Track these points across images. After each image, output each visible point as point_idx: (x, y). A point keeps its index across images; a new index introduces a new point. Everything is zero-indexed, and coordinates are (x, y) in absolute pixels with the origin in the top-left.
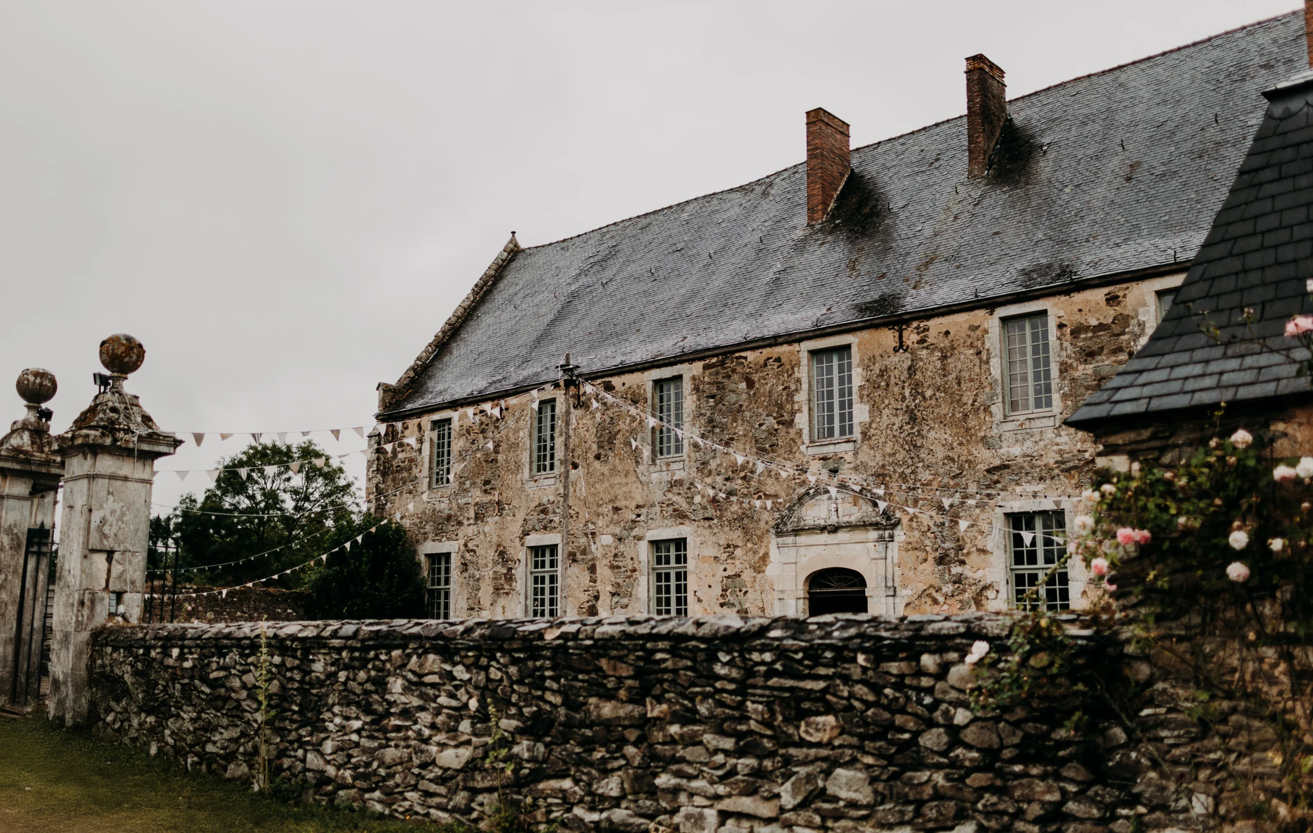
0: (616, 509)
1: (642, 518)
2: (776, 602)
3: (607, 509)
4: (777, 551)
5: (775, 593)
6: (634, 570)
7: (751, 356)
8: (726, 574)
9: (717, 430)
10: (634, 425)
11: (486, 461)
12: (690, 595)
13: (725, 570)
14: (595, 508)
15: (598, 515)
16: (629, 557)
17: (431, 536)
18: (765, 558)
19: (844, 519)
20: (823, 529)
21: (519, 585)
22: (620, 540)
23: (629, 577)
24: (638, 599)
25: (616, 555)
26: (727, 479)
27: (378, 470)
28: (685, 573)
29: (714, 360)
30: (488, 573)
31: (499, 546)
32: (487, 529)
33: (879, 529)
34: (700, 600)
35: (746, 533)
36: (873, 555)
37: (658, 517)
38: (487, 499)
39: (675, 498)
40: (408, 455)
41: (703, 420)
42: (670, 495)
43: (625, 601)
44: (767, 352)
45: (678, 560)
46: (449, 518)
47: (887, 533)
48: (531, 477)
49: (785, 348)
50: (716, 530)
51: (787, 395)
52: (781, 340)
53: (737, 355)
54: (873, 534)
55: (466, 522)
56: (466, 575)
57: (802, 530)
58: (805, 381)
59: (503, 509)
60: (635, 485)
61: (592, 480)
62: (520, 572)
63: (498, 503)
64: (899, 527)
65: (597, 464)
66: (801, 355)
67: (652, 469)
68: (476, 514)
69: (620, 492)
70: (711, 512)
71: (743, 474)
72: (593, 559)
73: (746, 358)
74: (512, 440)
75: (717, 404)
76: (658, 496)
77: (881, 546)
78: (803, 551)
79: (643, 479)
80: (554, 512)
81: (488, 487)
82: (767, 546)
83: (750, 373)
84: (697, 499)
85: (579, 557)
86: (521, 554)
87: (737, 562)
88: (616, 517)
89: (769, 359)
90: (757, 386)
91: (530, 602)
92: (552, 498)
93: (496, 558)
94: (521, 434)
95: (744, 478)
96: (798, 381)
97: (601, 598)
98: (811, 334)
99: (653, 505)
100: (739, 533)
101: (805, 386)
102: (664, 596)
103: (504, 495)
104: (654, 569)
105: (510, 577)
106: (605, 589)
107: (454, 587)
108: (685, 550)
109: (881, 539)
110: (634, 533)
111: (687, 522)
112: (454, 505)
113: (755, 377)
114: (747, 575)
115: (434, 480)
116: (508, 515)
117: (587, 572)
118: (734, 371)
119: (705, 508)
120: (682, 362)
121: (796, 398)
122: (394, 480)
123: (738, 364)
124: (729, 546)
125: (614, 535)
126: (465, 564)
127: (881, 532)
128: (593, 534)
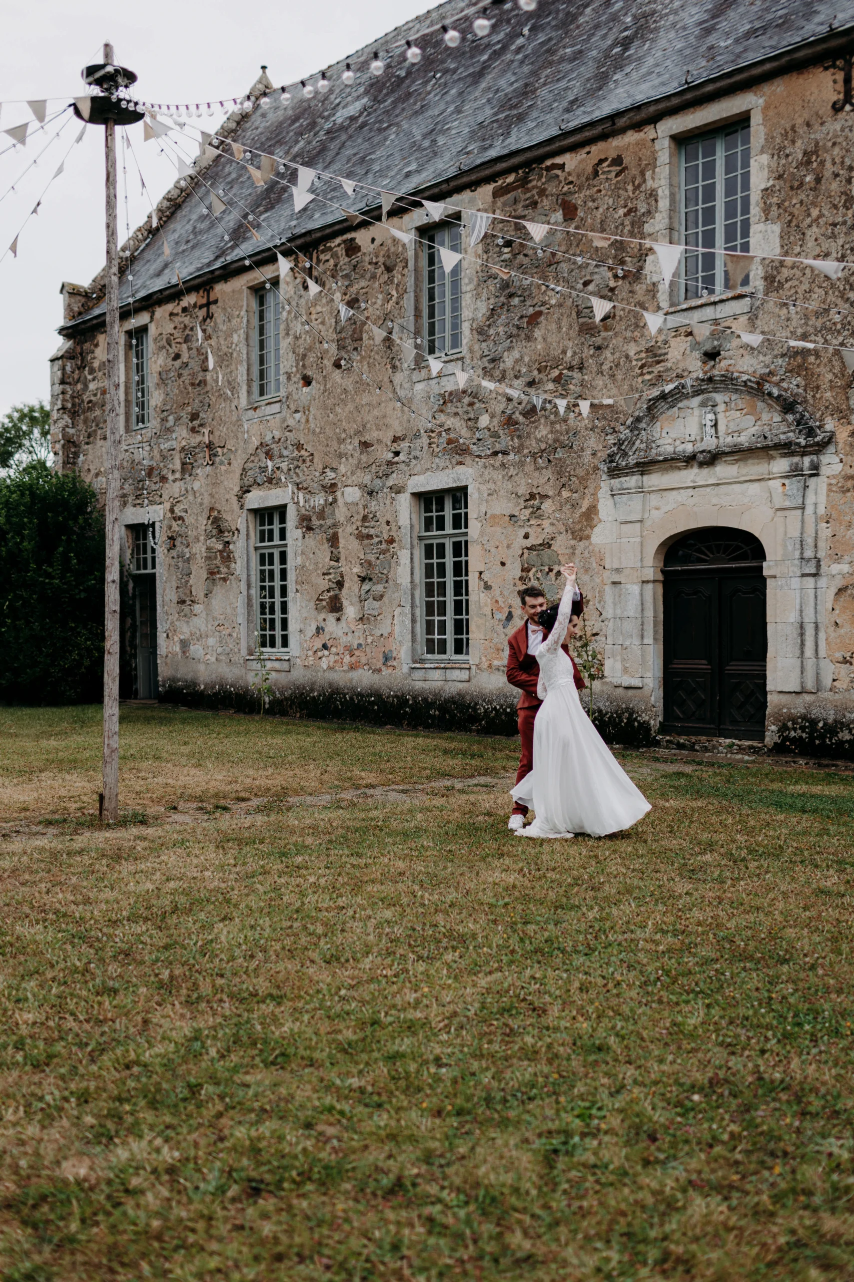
0: (365, 445)
1: (402, 457)
2: (608, 589)
3: (352, 446)
4: (610, 502)
5: (606, 574)
6: (391, 541)
7: (570, 161)
8: (528, 543)
9: (516, 301)
10: (389, 306)
11: (192, 384)
12: (473, 579)
13: (526, 536)
14: (335, 444)
15: (340, 456)
16: (383, 520)
17: (130, 499)
18: (591, 514)
19: (727, 441)
20: (690, 460)
21: (239, 567)
22: (371, 493)
23: (384, 552)
24: (397, 585)
25: (365, 519)
26: (531, 384)
27: (63, 408)
28: (466, 542)
29: (511, 178)
30: (199, 549)
31: (212, 509)
32: (197, 485)
33: (792, 454)
34: (487, 587)
35: (560, 474)
36: (779, 502)
37: (425, 454)
38: (196, 440)
39: (450, 422)
40: (101, 385)
41: (493, 286)
42: (442, 418)
43: (379, 588)
44: (598, 150)
45: (457, 524)
46: (150, 472)
47: (807, 460)
48: (249, 403)
49: (631, 137)
50: (512, 471)
51: (633, 224)
52: (621, 122)
53: (549, 163)
54: (781, 465)
55: (171, 477)
56: (174, 553)
57: (654, 462)
58: (663, 193)
59: (215, 455)
60: (391, 405)
61: (330, 402)
62: (239, 547)
63: (210, 446)
64: (831, 448)
65: (337, 375)
66: (657, 145)
67: (416, 376)
68: (183, 464)
69: (369, 418)
70: (505, 441)
71: (556, 373)
72: (335, 525)
73: (562, 167)
74: (224, 349)
75: (515, 256)
76: (423, 423)
77: (794, 485)
78: (654, 499)
79: (401, 393)
80: (281, 456)
81: (196, 423)
82: (594, 495)
83: (570, 193)
84: (484, 421)
85: (315, 522)
86: (240, 521)
87: (546, 523)
88: (364, 458)
89: (601, 161)
90: (581, 213)
91: (255, 592)
92: (277, 434)
93: (209, 527)
94: (235, 338)
95: (557, 380)
96: (653, 195)
97: (346, 585)
98: (675, 101)
99: (417, 436)
100: (548, 473)
101: (664, 204)
102: (436, 580)
103: (217, 433)
104: (421, 538)
105: (227, 557)
106: (352, 570)
107: (161, 572)
108: (466, 507)
109: (796, 472)
110: (390, 483)
111: (468, 460)
112: (156, 452)
113: (578, 199)
114: (561, 545)
115: (134, 419)
116: (222, 463)
117: (326, 546)
118: (542, 192)
119: (495, 435)
120: (459, 190)
121: (647, 228)
122: (85, 421)
123: (549, 180)
124: (532, 496)
125: (362, 487)
126: (171, 538)
127: (796, 459)
128: (334, 485)
